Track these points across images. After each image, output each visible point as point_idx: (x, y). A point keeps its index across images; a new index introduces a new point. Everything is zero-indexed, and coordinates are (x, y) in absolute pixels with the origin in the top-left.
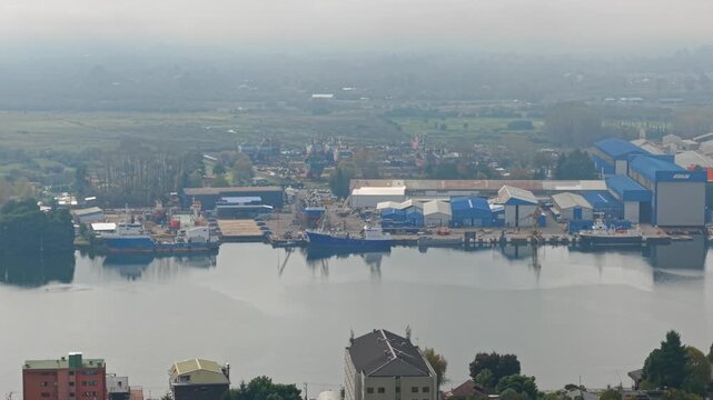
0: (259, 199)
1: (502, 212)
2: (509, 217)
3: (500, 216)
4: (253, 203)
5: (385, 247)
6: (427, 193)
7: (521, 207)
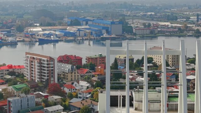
0: (6, 32)
1: (76, 33)
2: (78, 34)
3: (76, 34)
4: (6, 33)
5: (57, 41)
6: (47, 30)
7: (80, 31)
